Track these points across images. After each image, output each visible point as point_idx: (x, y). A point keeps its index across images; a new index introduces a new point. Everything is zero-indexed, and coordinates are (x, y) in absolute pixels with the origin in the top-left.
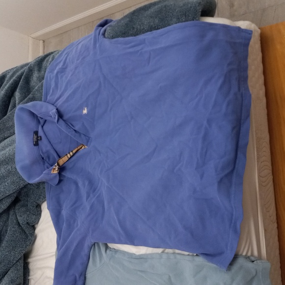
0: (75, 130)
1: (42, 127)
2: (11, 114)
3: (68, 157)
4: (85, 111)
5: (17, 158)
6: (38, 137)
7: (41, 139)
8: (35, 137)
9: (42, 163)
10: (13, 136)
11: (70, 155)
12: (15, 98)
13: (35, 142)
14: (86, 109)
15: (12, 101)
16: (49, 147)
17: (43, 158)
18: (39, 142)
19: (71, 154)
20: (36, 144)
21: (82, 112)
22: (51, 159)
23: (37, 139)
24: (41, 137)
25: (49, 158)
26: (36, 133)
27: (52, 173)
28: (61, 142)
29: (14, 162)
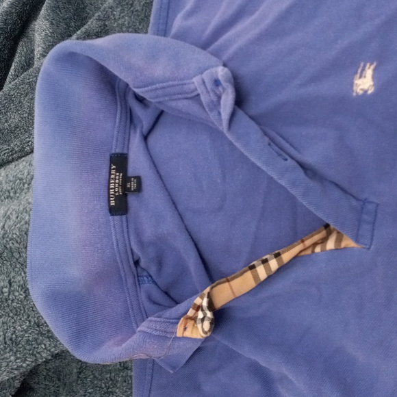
0: (302, 165)
1: (145, 138)
2: (16, 87)
3: (256, 277)
4: (365, 83)
5: (34, 254)
6: (126, 179)
7: (139, 189)
8: (117, 177)
9: (130, 281)
10: (22, 165)
11: (268, 269)
12: (32, 41)
13: (117, 199)
14: (369, 72)
15: (21, 50)
16: (169, 225)
17: (137, 263)
18: (132, 200)
19: (274, 264)
20: (120, 207)
21: (352, 84)
22: (168, 269)
23: (124, 185)
24: (139, 179)
25: (160, 264)
26: (120, 162)
27: (179, 334)
28: (221, 208)
29: (24, 265)
